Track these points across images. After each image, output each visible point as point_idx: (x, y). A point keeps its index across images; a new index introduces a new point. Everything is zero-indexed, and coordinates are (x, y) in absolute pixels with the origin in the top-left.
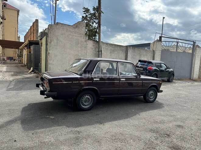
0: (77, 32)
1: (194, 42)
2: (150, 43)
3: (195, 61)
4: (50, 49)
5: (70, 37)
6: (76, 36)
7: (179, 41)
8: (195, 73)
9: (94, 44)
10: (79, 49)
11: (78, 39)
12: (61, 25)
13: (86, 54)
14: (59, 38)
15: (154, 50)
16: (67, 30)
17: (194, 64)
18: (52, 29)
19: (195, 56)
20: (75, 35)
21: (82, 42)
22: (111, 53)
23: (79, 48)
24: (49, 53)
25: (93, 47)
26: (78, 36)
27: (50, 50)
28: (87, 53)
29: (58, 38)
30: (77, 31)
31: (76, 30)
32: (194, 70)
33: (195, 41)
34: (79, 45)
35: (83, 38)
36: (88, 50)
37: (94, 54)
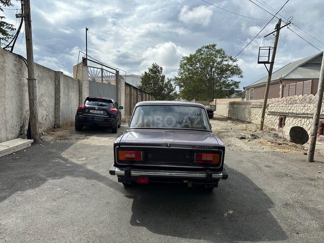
3: (120, 95)
7: (104, 68)
9: (16, 63)
13: (5, 86)
17: (120, 100)
25: (14, 70)
28: (6, 83)
33: (117, 70)
36: (7, 76)
37: (17, 85)
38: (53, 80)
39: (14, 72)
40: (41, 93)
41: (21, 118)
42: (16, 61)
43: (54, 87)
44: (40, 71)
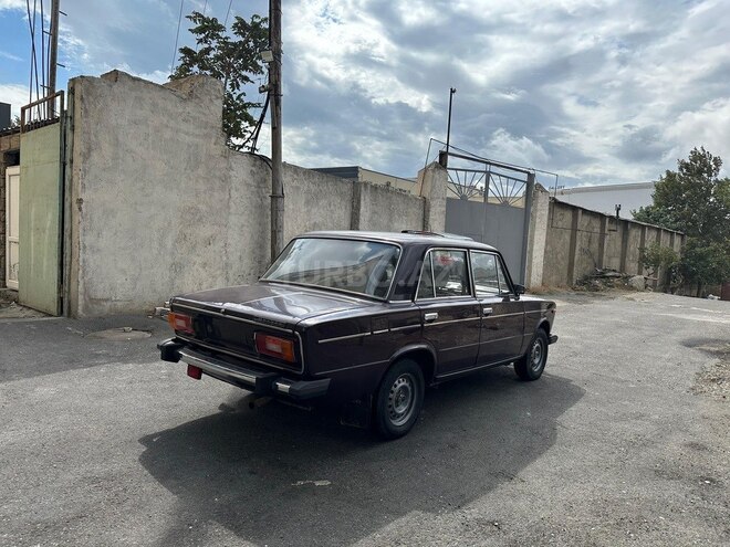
0: (194, 118)
1: (528, 173)
2: (357, 167)
3: (533, 231)
4: (85, 182)
5: (168, 134)
6: (187, 134)
8: (534, 269)
9: (254, 169)
10: (202, 186)
11: (197, 145)
12: (130, 83)
13: (229, 207)
14: (120, 139)
15: (427, 196)
16: (154, 105)
17: (532, 241)
18: (91, 99)
19: (534, 218)
20: (184, 126)
21: (211, 157)
22: (307, 203)
23: (201, 181)
24: (80, 201)
25: (250, 181)
26: (197, 132)
27: (84, 187)
28: (232, 204)
29: (117, 140)
30: (193, 114)
31: (188, 109)
32: (531, 261)
34: (201, 171)
35: (213, 140)
36: (232, 191)
37: (255, 207)
38: (348, 198)
39: (248, 185)
40: (312, 222)
41: (260, 262)
42: (254, 165)
43: (349, 212)
44: (314, 183)
